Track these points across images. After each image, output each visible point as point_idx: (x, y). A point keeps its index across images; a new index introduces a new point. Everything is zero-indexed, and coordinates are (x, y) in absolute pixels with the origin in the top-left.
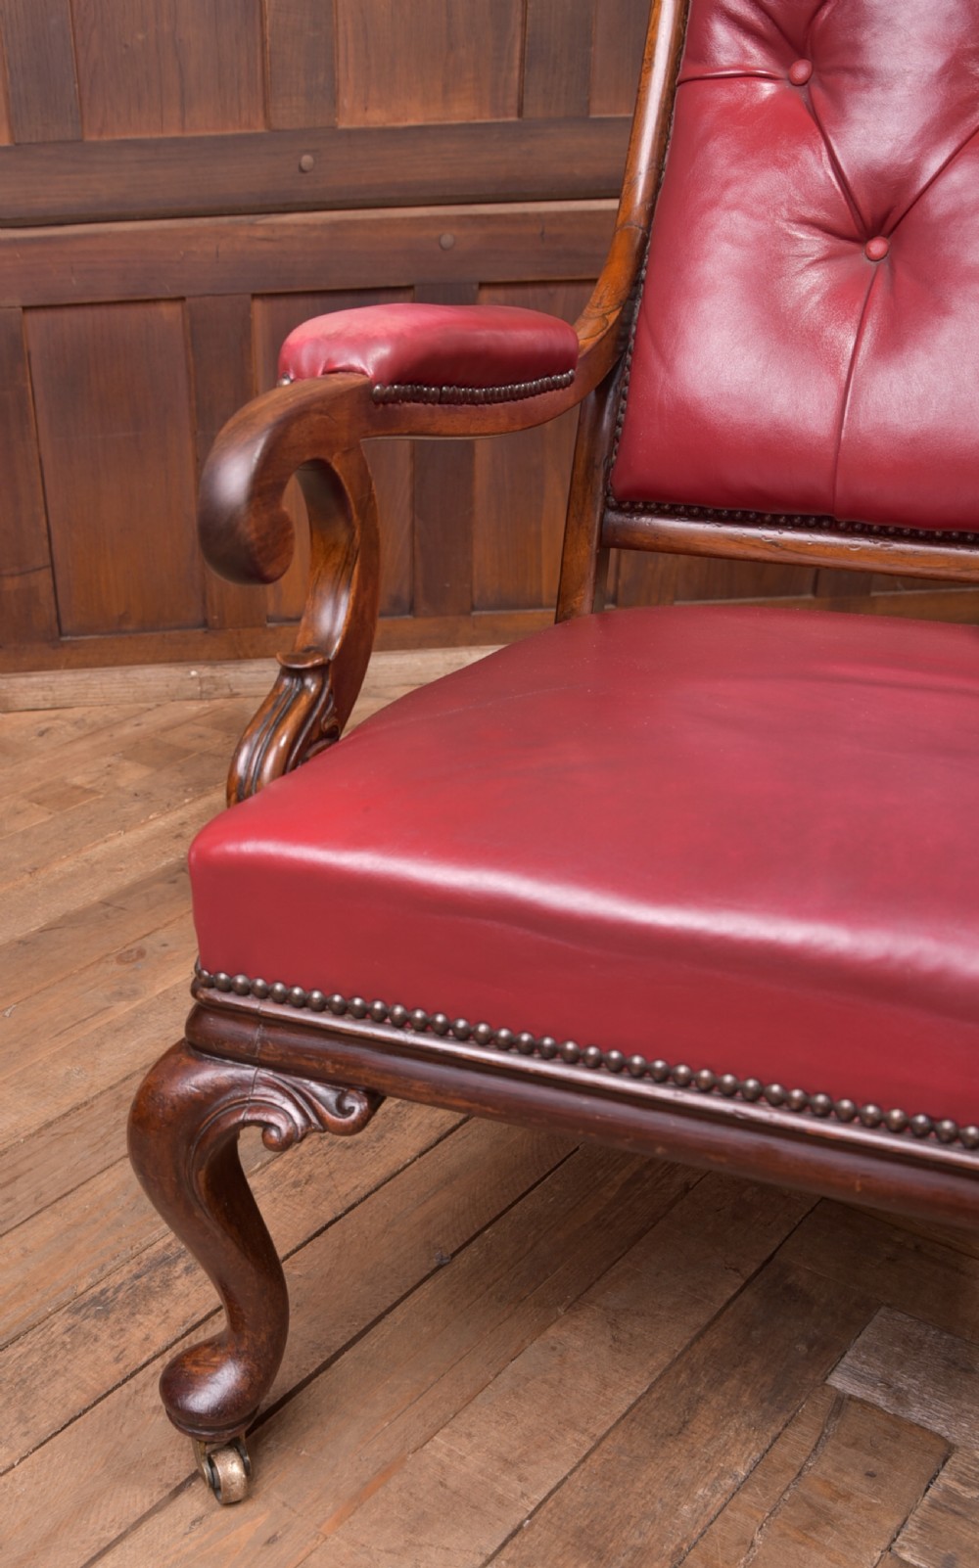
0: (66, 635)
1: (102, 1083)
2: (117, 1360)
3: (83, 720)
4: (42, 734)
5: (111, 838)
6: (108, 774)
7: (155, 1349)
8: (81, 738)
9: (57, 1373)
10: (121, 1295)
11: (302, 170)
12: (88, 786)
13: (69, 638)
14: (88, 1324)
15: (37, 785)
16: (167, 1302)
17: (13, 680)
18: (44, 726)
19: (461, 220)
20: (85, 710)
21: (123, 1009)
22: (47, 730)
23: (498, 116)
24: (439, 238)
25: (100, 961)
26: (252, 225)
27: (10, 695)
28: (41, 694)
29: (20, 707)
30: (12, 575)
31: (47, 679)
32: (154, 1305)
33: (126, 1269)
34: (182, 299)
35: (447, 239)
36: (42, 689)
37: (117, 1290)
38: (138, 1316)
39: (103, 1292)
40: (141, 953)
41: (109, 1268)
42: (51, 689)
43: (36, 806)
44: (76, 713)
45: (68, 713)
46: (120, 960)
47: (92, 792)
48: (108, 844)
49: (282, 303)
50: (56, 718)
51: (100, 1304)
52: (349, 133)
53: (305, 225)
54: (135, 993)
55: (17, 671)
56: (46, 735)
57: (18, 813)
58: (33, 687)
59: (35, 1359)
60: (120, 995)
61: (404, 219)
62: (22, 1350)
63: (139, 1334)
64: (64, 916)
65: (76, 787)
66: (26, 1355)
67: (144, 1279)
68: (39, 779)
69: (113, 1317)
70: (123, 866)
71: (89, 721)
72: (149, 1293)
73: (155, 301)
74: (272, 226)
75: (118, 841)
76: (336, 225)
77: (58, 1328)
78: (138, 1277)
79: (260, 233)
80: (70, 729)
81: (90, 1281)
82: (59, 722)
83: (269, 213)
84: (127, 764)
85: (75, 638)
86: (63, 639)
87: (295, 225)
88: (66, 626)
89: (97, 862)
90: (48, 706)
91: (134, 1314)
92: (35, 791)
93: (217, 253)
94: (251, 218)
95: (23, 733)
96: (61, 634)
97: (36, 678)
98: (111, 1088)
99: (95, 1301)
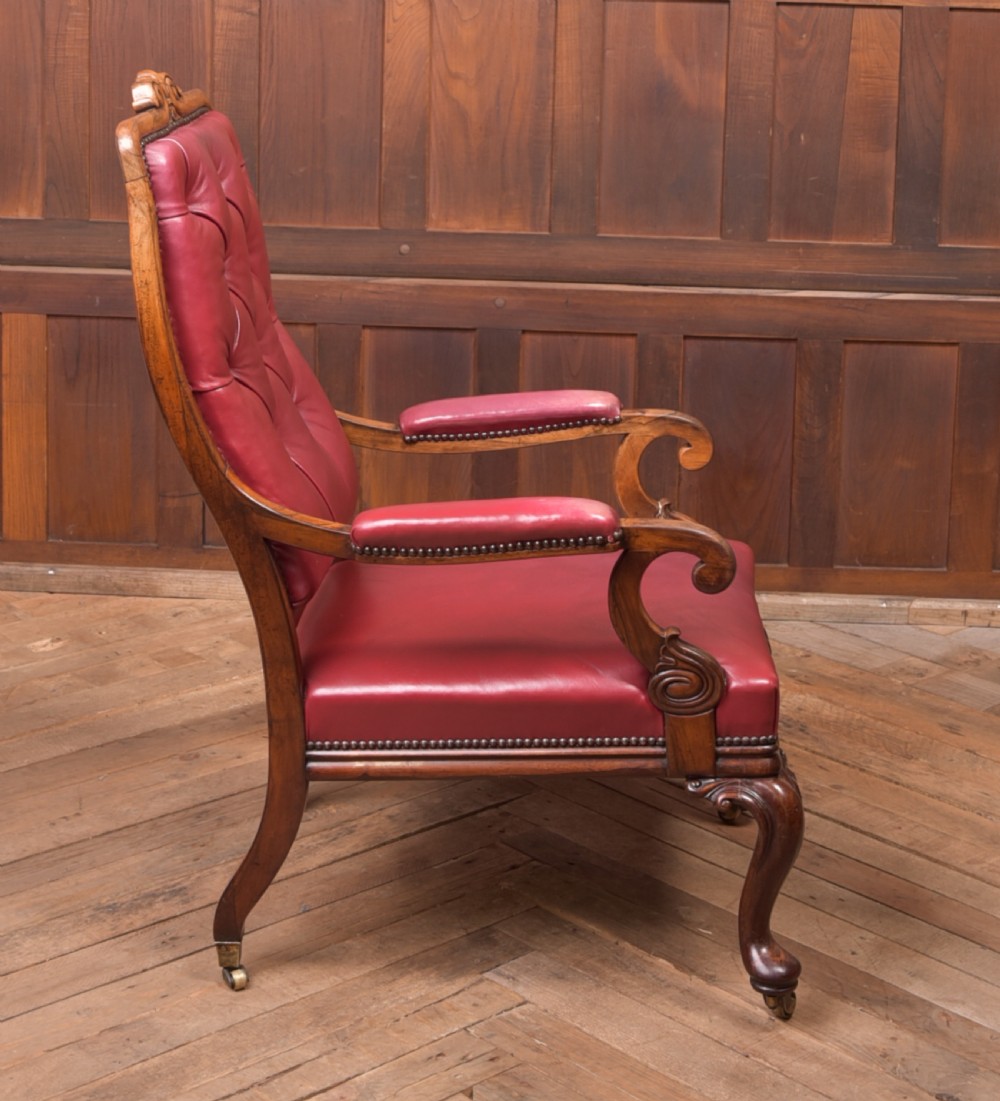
0: (208, 544)
1: (147, 816)
2: (113, 929)
3: (209, 609)
4: (175, 615)
5: (201, 689)
6: (215, 647)
7: (134, 928)
8: (203, 621)
9: (79, 931)
10: (124, 906)
11: (401, 254)
12: (197, 654)
13: (210, 547)
14: (102, 915)
15: (162, 649)
16: (148, 911)
17: (163, 574)
18: (179, 610)
19: (510, 291)
20: (213, 601)
21: (174, 783)
22: (181, 613)
23: (536, 230)
24: (494, 301)
25: (169, 757)
26: (365, 283)
27: (159, 584)
28: (183, 586)
29: (166, 594)
30: (174, 497)
31: (188, 575)
32: (140, 911)
33: (131, 896)
34: (314, 324)
35: (500, 301)
36: (184, 582)
37: (123, 904)
38: (130, 915)
39: (115, 904)
40: (197, 756)
41: (121, 894)
42: (191, 583)
43: (156, 663)
44: (207, 603)
45: (200, 603)
46: (182, 758)
47: (199, 658)
48: (199, 692)
49: (384, 332)
50: (191, 605)
51: (112, 909)
52: (434, 234)
53: (403, 286)
54: (184, 776)
55: (167, 567)
56: (179, 616)
57: (143, 666)
58: (177, 579)
59: (69, 925)
60: (175, 776)
61: (471, 287)
62: (63, 921)
63: (128, 921)
64: (154, 731)
65: (188, 654)
66: (65, 923)
67: (139, 901)
68: (164, 646)
69: (116, 914)
70: (203, 706)
71: (213, 610)
72: (140, 907)
73: (297, 324)
74: (380, 285)
75: (206, 691)
76: (423, 287)
77: (86, 914)
78: (136, 900)
79: (371, 288)
80: (198, 613)
81: (109, 898)
82: (192, 608)
83: (379, 276)
84: (231, 642)
85: (214, 547)
86: (206, 547)
87: (395, 285)
88: (209, 538)
89: (187, 702)
90: (187, 595)
91: (128, 914)
92: (158, 653)
93: (341, 298)
94: (366, 278)
95: (163, 613)
96: (204, 543)
97: (181, 574)
98: (151, 820)
99: (109, 907)
